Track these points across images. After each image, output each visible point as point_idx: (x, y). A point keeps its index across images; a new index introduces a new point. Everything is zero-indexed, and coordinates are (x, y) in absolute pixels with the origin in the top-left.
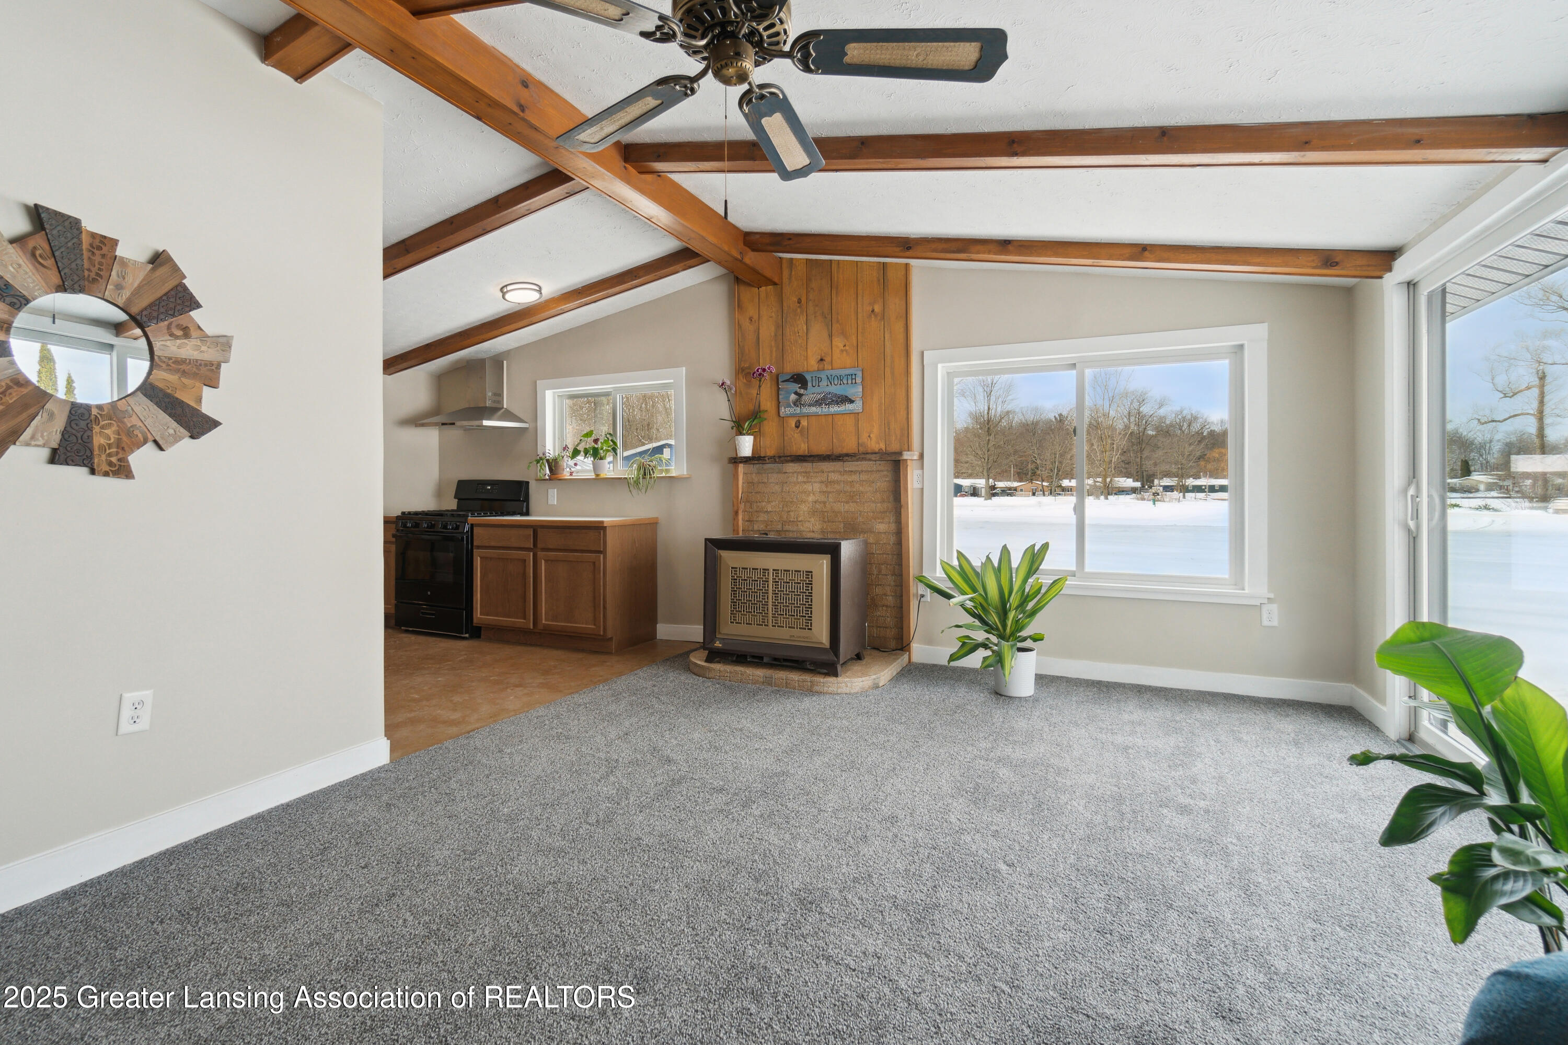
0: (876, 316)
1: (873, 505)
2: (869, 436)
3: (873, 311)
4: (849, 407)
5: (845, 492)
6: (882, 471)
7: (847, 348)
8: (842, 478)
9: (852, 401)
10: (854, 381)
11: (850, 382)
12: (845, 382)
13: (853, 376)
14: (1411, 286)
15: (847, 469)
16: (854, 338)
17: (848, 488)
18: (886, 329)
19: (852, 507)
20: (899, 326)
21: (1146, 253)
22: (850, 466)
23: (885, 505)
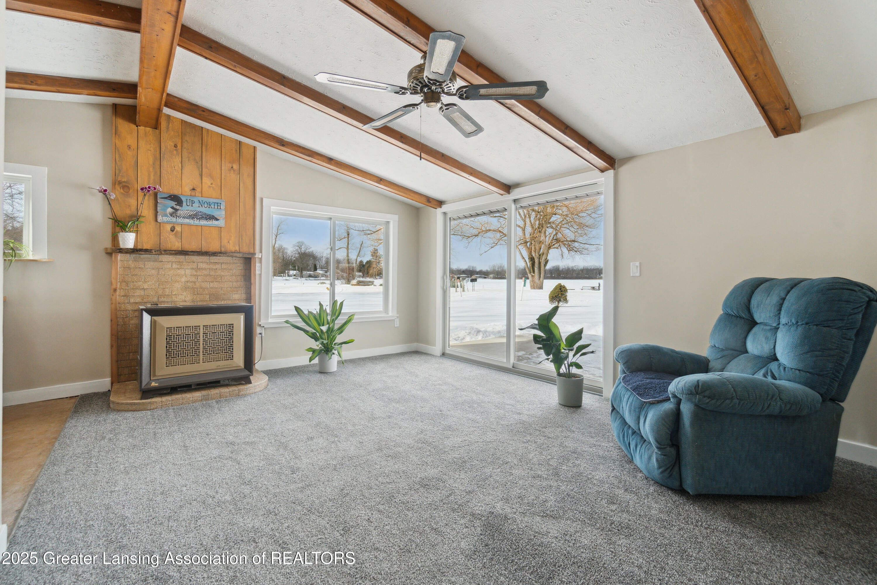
0: (234, 171)
1: (231, 283)
2: (229, 242)
3: (232, 167)
4: (215, 223)
5: (211, 276)
6: (237, 263)
7: (214, 186)
8: (209, 267)
9: (217, 220)
10: (219, 207)
11: (216, 207)
12: (213, 206)
13: (219, 205)
14: (445, 214)
15: (212, 261)
16: (219, 181)
17: (212, 273)
18: (241, 181)
19: (215, 285)
20: (249, 182)
21: (382, 182)
22: (214, 259)
23: (239, 283)
